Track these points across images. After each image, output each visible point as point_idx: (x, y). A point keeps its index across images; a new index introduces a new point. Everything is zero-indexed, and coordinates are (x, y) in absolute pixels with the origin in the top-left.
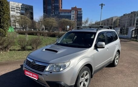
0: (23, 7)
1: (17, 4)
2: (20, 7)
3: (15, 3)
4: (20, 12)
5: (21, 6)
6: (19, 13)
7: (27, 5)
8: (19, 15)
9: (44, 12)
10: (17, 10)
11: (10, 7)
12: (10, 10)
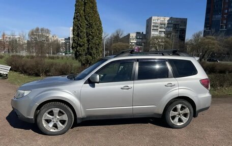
0: (170, 22)
1: (162, 19)
2: (166, 22)
3: (159, 18)
4: (165, 30)
5: (169, 21)
6: (163, 33)
7: (177, 18)
8: (163, 35)
9: (205, 26)
10: (160, 28)
11: (152, 25)
12: (152, 28)
